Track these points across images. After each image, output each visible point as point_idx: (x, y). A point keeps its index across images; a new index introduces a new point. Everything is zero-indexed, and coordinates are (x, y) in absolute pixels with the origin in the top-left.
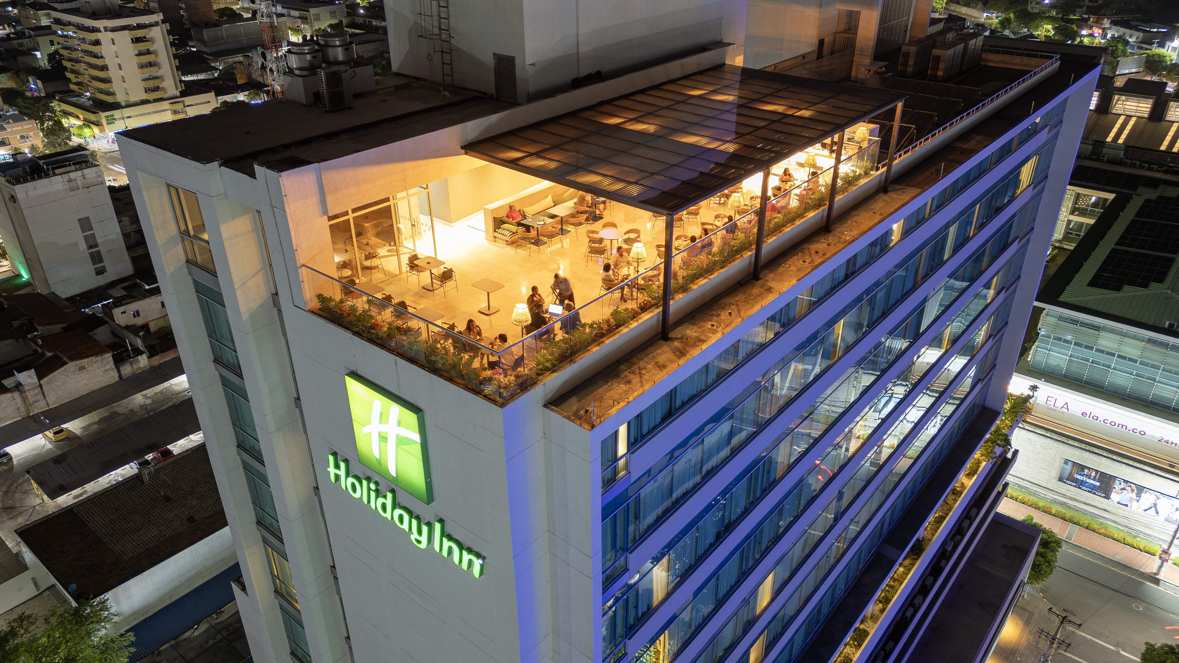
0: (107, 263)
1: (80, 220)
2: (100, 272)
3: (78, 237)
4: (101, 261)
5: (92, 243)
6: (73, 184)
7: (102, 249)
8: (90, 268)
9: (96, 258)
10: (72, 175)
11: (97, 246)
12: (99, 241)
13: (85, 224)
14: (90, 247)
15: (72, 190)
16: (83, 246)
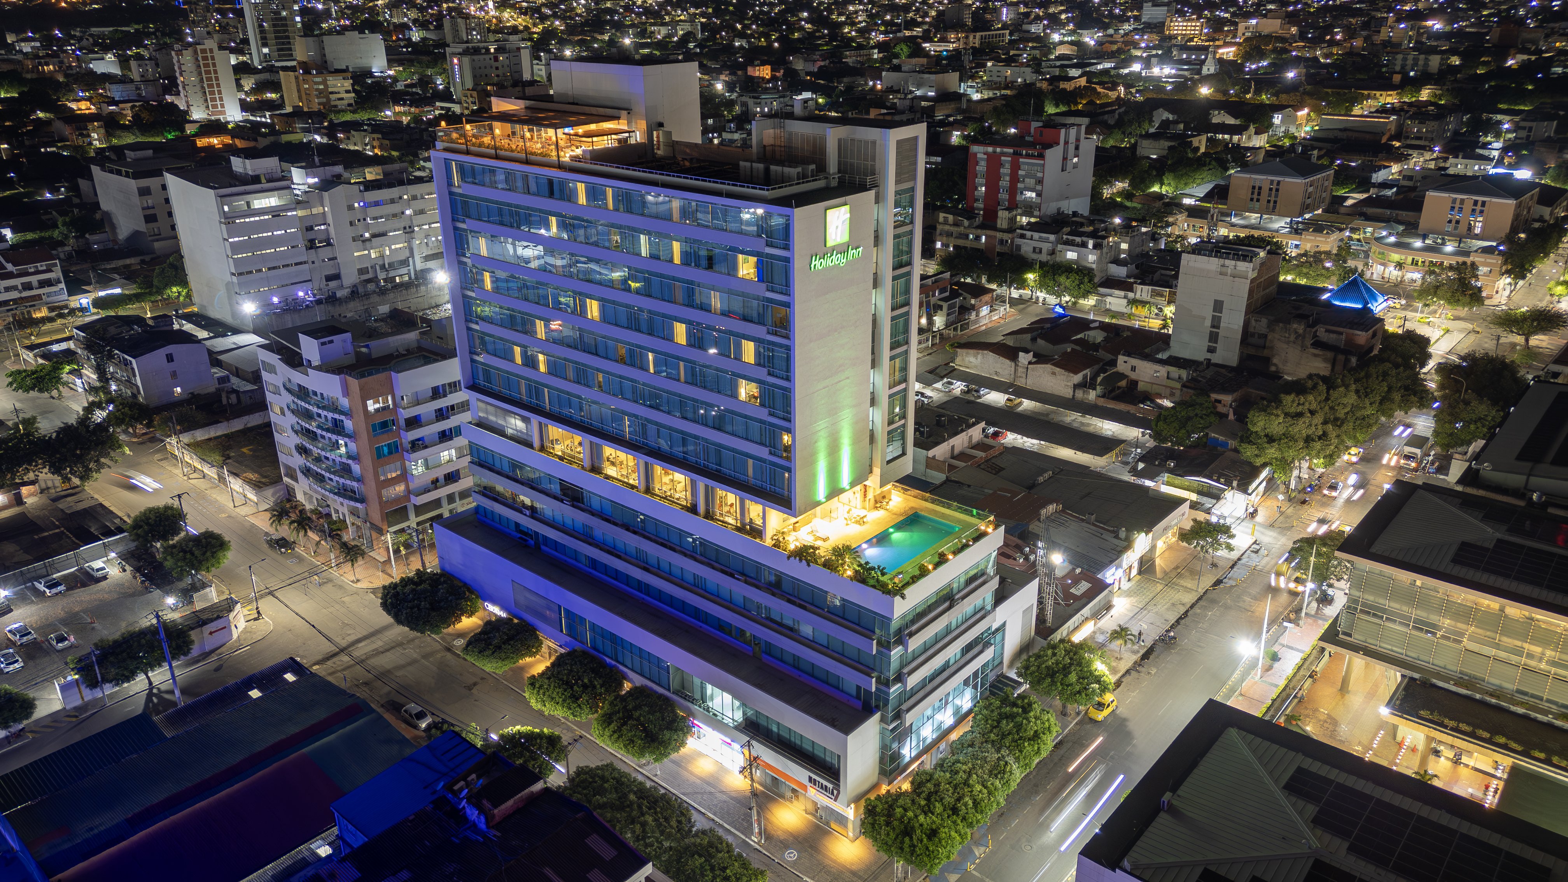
0: (1219, 346)
1: (1216, 302)
2: (1211, 350)
3: (1208, 313)
4: (1216, 342)
5: (1216, 323)
6: (1224, 269)
7: (1222, 333)
8: (1205, 343)
9: (1214, 337)
10: (1227, 262)
11: (1218, 328)
12: (1222, 325)
13: (1218, 306)
14: (1213, 326)
15: (1221, 274)
16: (1208, 323)
